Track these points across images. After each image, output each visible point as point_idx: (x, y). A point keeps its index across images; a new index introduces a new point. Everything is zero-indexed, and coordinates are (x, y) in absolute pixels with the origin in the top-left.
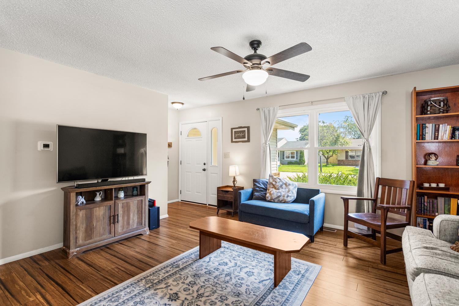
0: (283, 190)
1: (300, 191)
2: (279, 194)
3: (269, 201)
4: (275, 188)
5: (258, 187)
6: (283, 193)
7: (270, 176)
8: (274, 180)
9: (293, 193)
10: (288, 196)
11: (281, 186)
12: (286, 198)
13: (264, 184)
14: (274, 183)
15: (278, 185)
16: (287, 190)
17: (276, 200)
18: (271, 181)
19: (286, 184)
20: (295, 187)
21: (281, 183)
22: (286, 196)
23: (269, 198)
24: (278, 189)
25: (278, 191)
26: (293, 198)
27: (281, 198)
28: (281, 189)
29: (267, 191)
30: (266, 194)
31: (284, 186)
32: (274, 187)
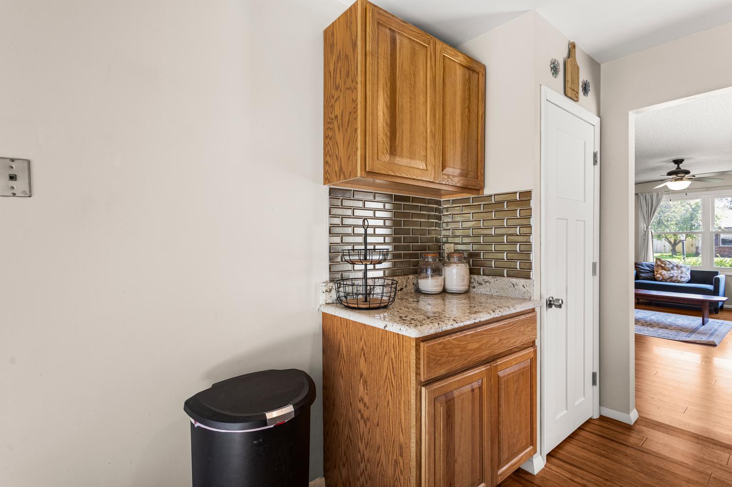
0: (676, 272)
1: (692, 273)
2: (672, 275)
3: (659, 281)
4: (665, 270)
5: (643, 269)
6: (676, 275)
7: (657, 259)
8: (662, 262)
9: (686, 274)
10: (681, 277)
11: (672, 268)
12: (679, 279)
13: (648, 266)
14: (663, 265)
15: (669, 267)
16: (680, 271)
17: (669, 280)
18: (659, 263)
19: (677, 266)
20: (688, 269)
21: (672, 265)
22: (679, 277)
23: (661, 278)
24: (669, 271)
25: (669, 272)
26: (687, 279)
27: (674, 279)
28: (671, 270)
29: (656, 273)
30: (654, 275)
31: (675, 268)
32: (663, 268)
